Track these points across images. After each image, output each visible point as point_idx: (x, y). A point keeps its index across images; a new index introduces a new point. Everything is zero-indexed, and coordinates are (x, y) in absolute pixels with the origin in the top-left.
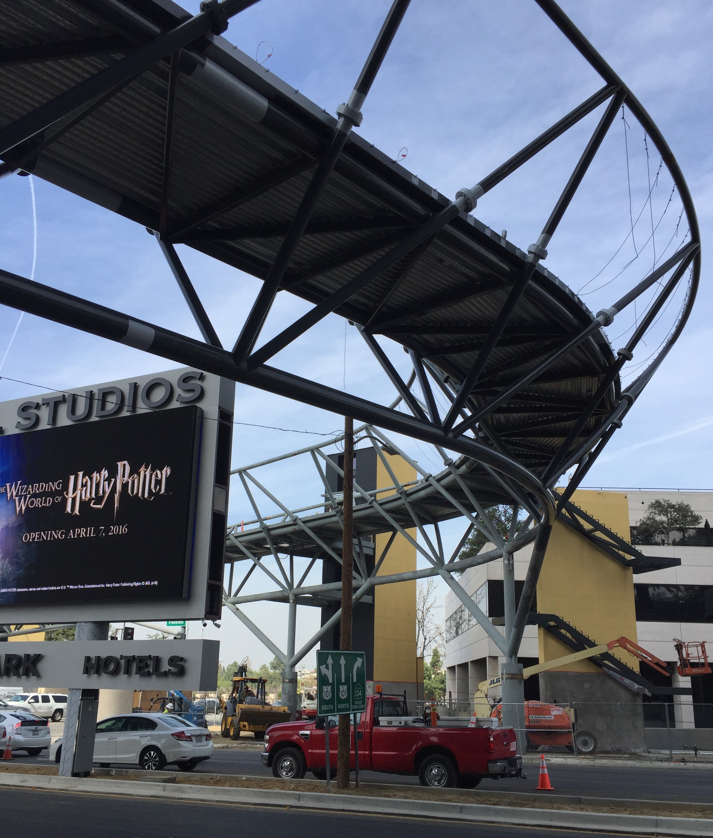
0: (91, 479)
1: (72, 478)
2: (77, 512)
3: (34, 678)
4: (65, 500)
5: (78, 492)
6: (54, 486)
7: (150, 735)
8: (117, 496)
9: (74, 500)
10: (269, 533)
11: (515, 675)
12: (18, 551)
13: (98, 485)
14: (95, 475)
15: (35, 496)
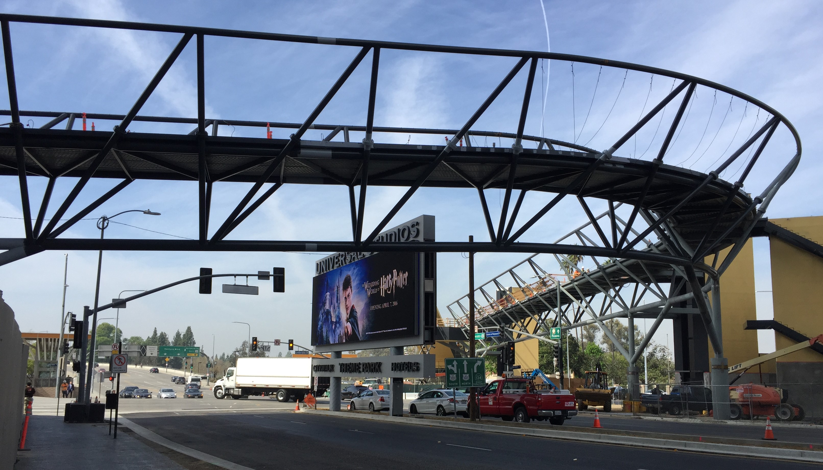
0: (387, 279)
1: (382, 278)
2: (384, 295)
3: (380, 373)
4: (380, 289)
5: (384, 285)
6: (377, 283)
7: (440, 400)
8: (394, 287)
9: (383, 289)
10: (605, 271)
11: (719, 366)
12: (370, 315)
13: (389, 281)
14: (388, 277)
15: (372, 288)
